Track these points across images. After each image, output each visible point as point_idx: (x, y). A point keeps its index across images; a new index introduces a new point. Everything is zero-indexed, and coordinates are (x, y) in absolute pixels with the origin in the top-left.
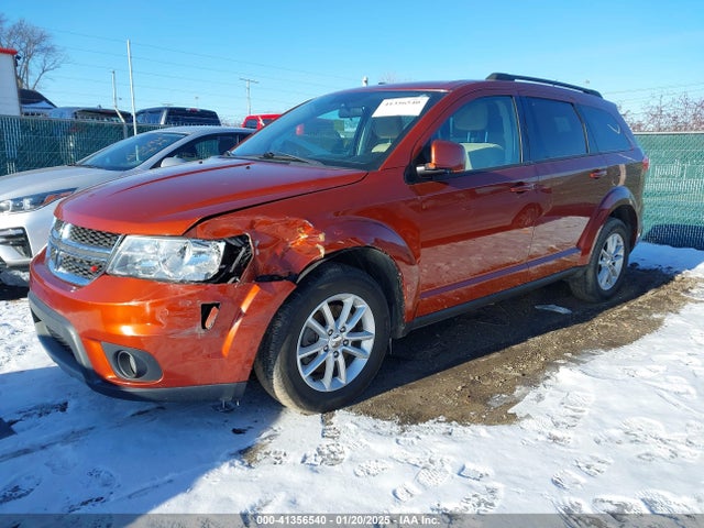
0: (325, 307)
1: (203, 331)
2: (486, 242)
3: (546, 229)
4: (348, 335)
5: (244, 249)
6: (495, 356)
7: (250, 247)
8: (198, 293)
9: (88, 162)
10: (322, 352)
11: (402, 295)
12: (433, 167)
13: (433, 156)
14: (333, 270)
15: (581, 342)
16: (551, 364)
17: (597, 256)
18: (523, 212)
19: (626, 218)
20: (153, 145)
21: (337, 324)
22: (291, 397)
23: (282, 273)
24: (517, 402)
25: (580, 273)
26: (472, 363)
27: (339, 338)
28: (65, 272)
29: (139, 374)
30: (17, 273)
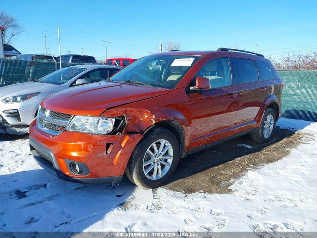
0: (154, 145)
1: (106, 154)
2: (216, 118)
3: (242, 112)
4: (163, 156)
5: (122, 121)
6: (221, 166)
7: (125, 121)
8: (105, 139)
9: (42, 80)
10: (152, 164)
11: (184, 140)
12: (197, 88)
13: (197, 83)
14: (158, 130)
15: (257, 160)
16: (245, 169)
17: (263, 124)
18: (231, 105)
19: (275, 108)
20: (72, 73)
21: (158, 152)
22: (140, 182)
23: (138, 131)
24: (231, 185)
25: (256, 131)
26: (212, 168)
27: (159, 158)
28: (47, 129)
29: (80, 172)
30: (14, 129)
